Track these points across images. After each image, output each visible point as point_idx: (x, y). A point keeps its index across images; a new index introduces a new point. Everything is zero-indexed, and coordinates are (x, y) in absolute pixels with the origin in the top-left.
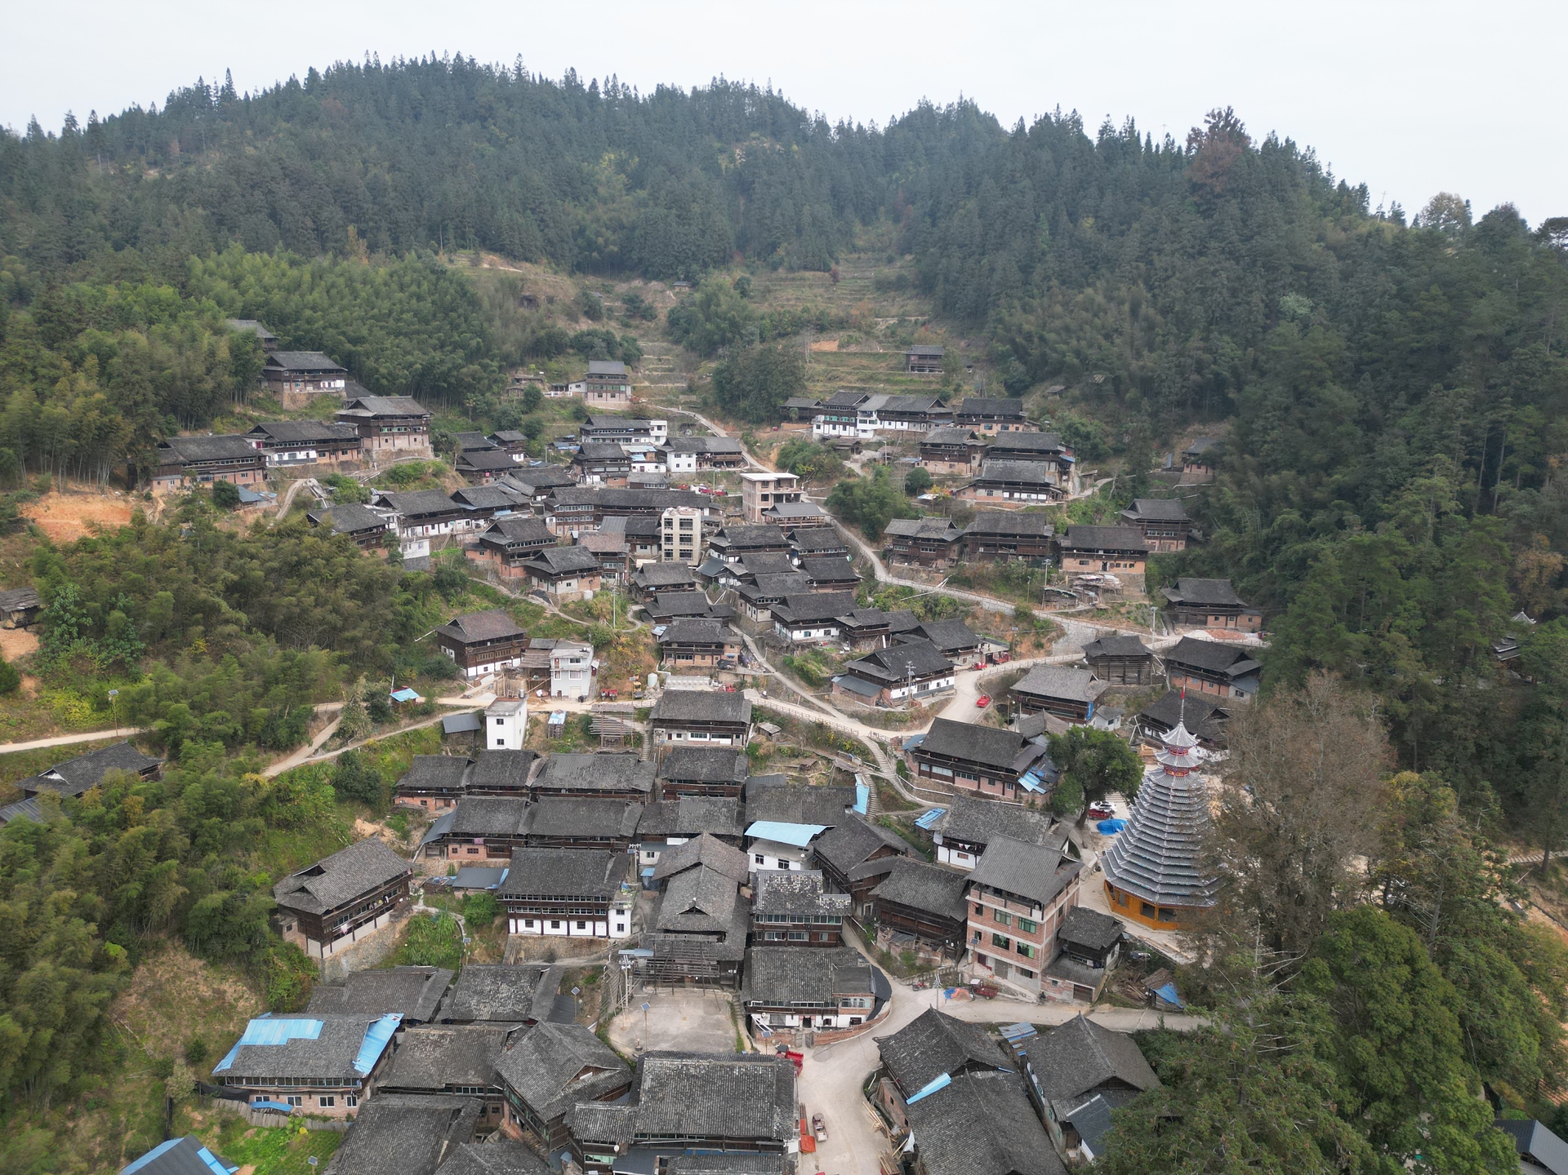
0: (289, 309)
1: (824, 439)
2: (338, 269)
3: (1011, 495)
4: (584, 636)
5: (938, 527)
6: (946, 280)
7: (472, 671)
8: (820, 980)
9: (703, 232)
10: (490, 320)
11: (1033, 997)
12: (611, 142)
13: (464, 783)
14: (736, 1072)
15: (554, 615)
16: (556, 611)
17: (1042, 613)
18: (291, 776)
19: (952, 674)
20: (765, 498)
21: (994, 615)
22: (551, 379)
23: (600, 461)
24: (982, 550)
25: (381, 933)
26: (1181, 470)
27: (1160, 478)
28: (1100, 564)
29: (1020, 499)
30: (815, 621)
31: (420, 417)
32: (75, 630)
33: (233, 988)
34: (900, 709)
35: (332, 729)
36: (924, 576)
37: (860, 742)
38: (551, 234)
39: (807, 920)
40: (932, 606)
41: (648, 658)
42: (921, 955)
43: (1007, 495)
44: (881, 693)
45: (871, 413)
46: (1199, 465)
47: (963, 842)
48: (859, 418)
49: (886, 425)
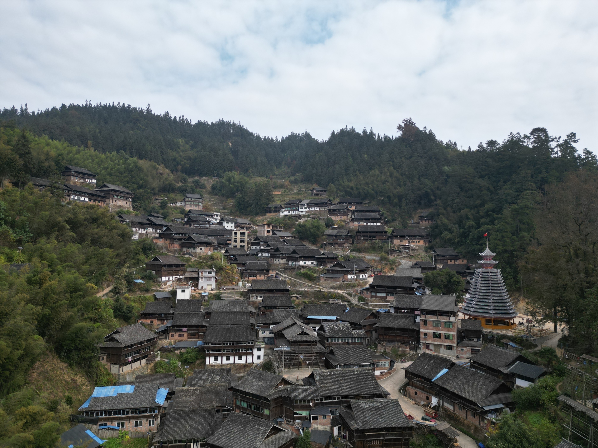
9: (224, 160)
13: (171, 311)
14: (356, 372)
16: (196, 259)
17: (391, 258)
20: (268, 231)
21: (371, 260)
22: (170, 201)
25: (142, 368)
28: (407, 240)
30: (308, 257)
31: (129, 194)
34: (351, 282)
35: (110, 288)
36: (341, 249)
37: (339, 295)
38: (165, 157)
39: (348, 340)
41: (238, 277)
42: (401, 349)
43: (365, 223)
44: (343, 276)
45: (303, 205)
46: (426, 220)
47: (404, 309)
48: (299, 207)
49: (310, 209)
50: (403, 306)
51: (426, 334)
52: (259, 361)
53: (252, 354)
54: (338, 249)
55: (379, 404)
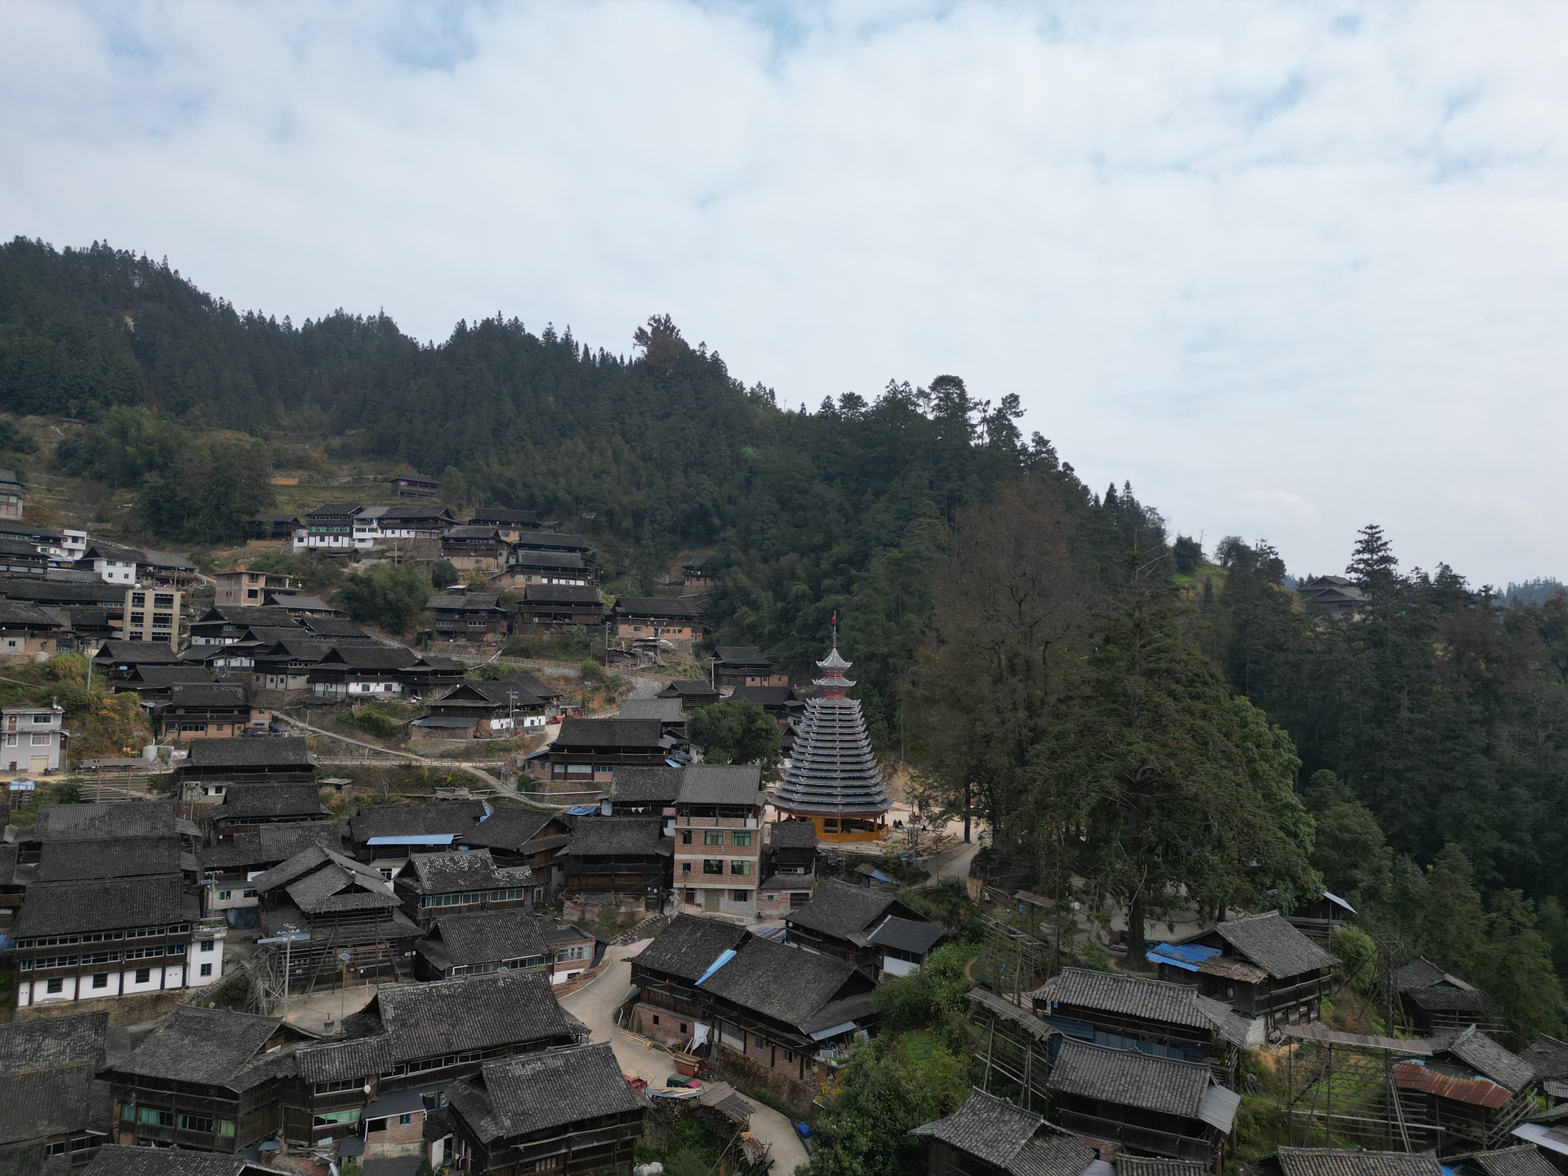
3: (549, 581)
5: (486, 601)
8: (529, 936)
11: (751, 920)
14: (501, 983)
17: (609, 671)
19: (543, 713)
20: (253, 594)
21: (558, 679)
24: (536, 620)
28: (653, 627)
30: (375, 672)
34: (501, 739)
36: (474, 649)
37: (465, 774)
39: (485, 897)
41: (141, 731)
42: (623, 909)
43: (545, 580)
44: (478, 724)
45: (369, 521)
46: (698, 578)
47: (636, 804)
48: (355, 526)
49: (389, 534)
50: (634, 798)
51: (687, 867)
52: (206, 981)
53: (183, 962)
54: (465, 647)
55: (560, 1063)
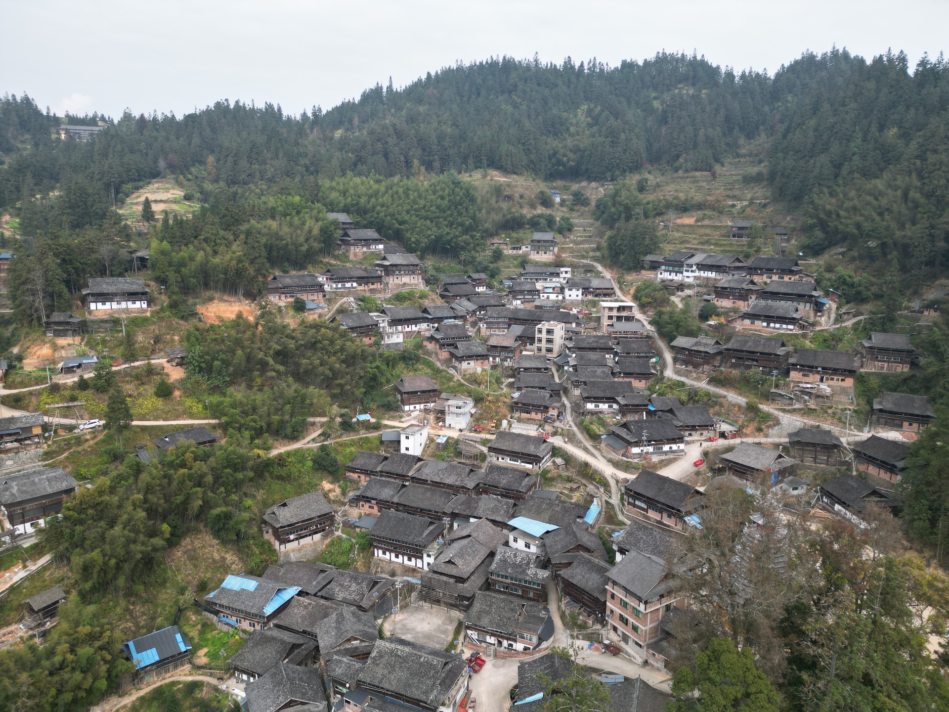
0: (369, 206)
1: (663, 281)
2: (401, 184)
3: (768, 325)
4: (470, 394)
5: (707, 344)
6: (783, 175)
7: (407, 408)
8: (510, 619)
9: (625, 151)
10: (480, 210)
11: (640, 661)
12: (587, 99)
13: (379, 469)
14: (422, 660)
15: (458, 380)
16: (460, 378)
17: (765, 407)
18: (289, 454)
19: (682, 442)
20: (610, 318)
21: (734, 405)
22: (512, 243)
23: (522, 292)
24: (733, 361)
25: (315, 544)
26: (922, 312)
27: (906, 317)
28: (818, 377)
29: (774, 328)
30: (603, 398)
31: (417, 265)
32: (197, 369)
33: (230, 557)
34: (636, 460)
35: (319, 432)
36: (694, 375)
37: (605, 478)
38: (533, 157)
39: (520, 581)
40: (693, 395)
41: (504, 410)
42: (581, 617)
43: (765, 324)
44: (626, 448)
45: (693, 265)
48: (685, 268)
49: (702, 274)
51: (612, 611)
53: (421, 558)
